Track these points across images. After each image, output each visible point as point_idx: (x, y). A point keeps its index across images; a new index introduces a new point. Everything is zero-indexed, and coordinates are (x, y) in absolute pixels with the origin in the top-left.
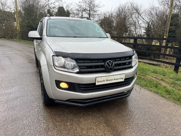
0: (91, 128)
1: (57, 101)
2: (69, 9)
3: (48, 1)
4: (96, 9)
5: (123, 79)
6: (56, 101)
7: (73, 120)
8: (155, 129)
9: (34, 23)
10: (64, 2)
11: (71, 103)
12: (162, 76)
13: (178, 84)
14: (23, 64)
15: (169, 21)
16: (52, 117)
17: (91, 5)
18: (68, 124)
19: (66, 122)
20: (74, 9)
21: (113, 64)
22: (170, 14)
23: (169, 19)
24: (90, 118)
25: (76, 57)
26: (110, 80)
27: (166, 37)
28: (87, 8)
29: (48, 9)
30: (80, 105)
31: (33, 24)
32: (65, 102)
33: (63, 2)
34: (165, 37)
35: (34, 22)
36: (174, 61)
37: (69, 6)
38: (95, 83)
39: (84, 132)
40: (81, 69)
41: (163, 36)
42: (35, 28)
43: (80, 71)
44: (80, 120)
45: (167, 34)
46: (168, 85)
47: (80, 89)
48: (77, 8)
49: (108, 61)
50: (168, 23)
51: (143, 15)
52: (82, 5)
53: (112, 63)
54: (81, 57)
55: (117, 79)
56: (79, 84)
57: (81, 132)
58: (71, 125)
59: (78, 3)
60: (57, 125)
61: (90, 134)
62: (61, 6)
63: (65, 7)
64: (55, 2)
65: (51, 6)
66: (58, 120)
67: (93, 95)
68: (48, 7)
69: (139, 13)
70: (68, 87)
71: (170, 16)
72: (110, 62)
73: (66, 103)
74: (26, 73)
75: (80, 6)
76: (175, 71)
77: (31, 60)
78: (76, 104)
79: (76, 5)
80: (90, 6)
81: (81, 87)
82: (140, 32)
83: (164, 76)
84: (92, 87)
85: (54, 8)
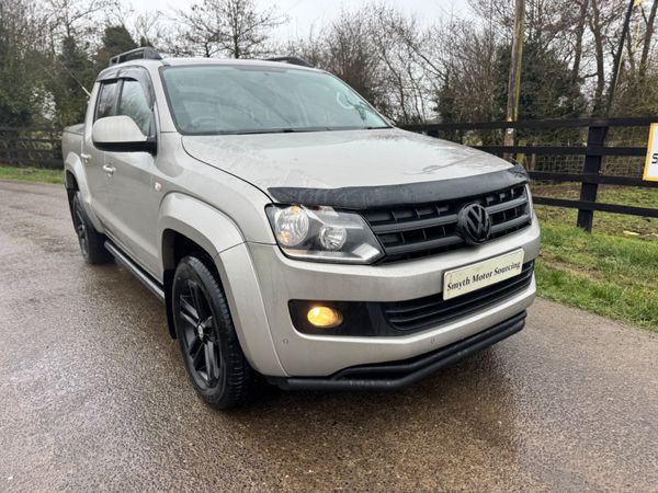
0: (441, 464)
1: (295, 381)
2: (151, 35)
3: (65, 5)
4: (259, 32)
5: (516, 266)
6: (290, 381)
7: (360, 446)
8: (646, 423)
9: (10, 95)
10: (129, 7)
11: (351, 382)
12: (552, 247)
13: (616, 268)
14: (28, 261)
15: (516, 64)
16: (271, 450)
17: (240, 18)
18: (351, 464)
19: (339, 458)
20: (176, 33)
21: (487, 214)
22: (518, 43)
23: (516, 59)
24: (414, 427)
25: (367, 201)
26: (483, 277)
27: (513, 118)
28: (223, 30)
29: (66, 34)
30: (388, 383)
31: (7, 98)
32: (325, 382)
33: (123, 10)
34: (510, 120)
35: (12, 89)
36: (575, 195)
37: (150, 21)
38: (441, 294)
39: (428, 483)
40: (387, 245)
41: (505, 117)
42: (18, 112)
43: (386, 255)
44: (386, 440)
45: (516, 110)
46: (585, 275)
47: (389, 323)
48: (186, 27)
49: (470, 208)
50: (515, 73)
51: (425, 50)
52: (205, 17)
53: (483, 211)
54: (381, 200)
55: (503, 270)
56: (385, 305)
57: (417, 485)
58: (365, 464)
59: (189, 12)
60: (311, 475)
61: (450, 484)
62: (115, 23)
63: (130, 28)
64: (94, 8)
65: (74, 24)
66: (302, 456)
67: (433, 339)
68: (65, 28)
69: (410, 44)
70: (340, 322)
71: (517, 48)
72: (476, 209)
73: (332, 382)
74: (62, 295)
75: (197, 23)
76: (582, 226)
77: (49, 240)
78: (373, 383)
79: (180, 18)
80: (235, 20)
81: (391, 316)
82: (420, 108)
83: (557, 246)
84: (431, 309)
85: (90, 31)
